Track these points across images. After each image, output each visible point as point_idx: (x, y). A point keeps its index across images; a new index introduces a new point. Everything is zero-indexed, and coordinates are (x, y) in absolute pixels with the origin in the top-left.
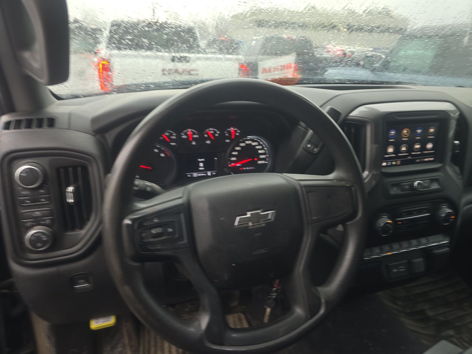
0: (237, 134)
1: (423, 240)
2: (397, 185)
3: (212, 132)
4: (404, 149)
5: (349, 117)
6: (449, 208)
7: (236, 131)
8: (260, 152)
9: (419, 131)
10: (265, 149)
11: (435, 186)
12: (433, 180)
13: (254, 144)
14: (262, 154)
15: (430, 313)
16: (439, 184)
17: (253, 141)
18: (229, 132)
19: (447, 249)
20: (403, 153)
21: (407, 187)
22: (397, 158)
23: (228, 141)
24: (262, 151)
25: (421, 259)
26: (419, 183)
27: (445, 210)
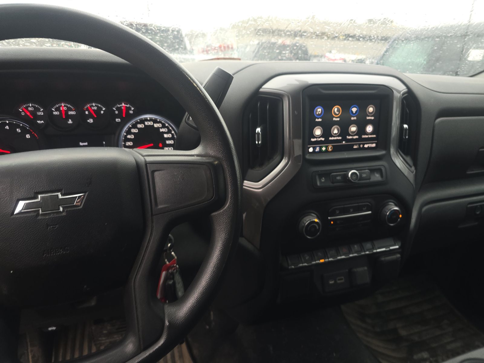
0: (131, 112)
1: (368, 245)
2: (326, 174)
3: (95, 108)
4: (336, 131)
5: (261, 90)
6: (396, 205)
7: (130, 108)
8: (165, 136)
9: (354, 110)
10: (173, 132)
11: (377, 177)
12: (373, 171)
13: (156, 125)
14: (168, 139)
15: (403, 333)
16: (382, 176)
17: (155, 121)
18: (119, 109)
19: (399, 256)
20: (334, 137)
21: (339, 178)
22: (327, 142)
23: (118, 120)
24: (170, 136)
25: (366, 268)
26: (353, 174)
27: (391, 207)
